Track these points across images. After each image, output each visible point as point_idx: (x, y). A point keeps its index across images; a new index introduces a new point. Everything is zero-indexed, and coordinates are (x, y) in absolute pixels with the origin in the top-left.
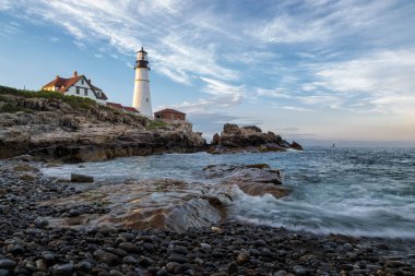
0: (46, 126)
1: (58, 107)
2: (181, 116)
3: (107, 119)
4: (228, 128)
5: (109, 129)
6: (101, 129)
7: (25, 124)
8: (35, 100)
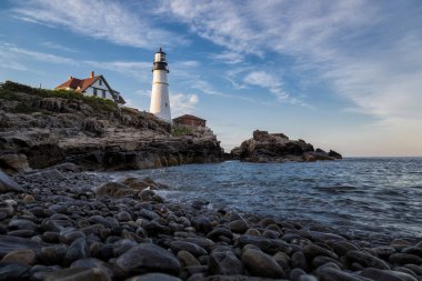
0: (68, 130)
1: (79, 109)
2: (202, 122)
3: (131, 124)
4: (258, 135)
5: (137, 135)
6: (128, 135)
7: (43, 127)
8: (53, 99)
